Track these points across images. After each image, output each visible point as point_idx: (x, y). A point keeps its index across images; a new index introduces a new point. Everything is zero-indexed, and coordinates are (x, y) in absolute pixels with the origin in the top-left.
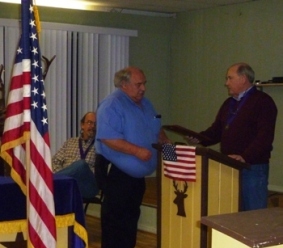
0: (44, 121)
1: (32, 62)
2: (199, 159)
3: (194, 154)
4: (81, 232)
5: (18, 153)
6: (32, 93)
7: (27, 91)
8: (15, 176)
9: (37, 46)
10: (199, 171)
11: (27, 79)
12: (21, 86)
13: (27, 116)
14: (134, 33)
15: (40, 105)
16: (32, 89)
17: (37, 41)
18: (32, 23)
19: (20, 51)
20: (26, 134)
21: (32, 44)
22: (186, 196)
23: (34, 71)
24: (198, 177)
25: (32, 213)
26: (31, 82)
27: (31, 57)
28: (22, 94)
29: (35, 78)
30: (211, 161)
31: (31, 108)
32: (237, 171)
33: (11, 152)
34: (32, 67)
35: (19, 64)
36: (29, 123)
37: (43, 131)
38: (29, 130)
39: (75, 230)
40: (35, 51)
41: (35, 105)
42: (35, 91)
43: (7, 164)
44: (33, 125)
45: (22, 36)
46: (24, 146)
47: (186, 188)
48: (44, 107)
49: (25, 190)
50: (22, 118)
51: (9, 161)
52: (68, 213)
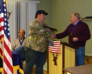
0: (9, 34)
1: (4, 14)
6: (4, 25)
7: (2, 24)
9: (6, 8)
11: (3, 20)
12: (0, 22)
13: (3, 32)
15: (7, 28)
16: (4, 23)
18: (4, 1)
19: (0, 10)
21: (4, 8)
23: (5, 17)
30: (65, 46)
31: (4, 30)
32: (75, 50)
36: (3, 35)
37: (8, 37)
39: (20, 71)
40: (5, 10)
41: (5, 28)
42: (5, 24)
44: (5, 36)
45: (1, 5)
46: (2, 42)
48: (9, 29)
50: (1, 33)
52: (17, 65)
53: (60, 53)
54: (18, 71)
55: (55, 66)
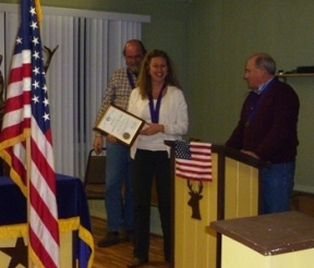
0: (46, 117)
1: (33, 53)
2: (215, 157)
3: (209, 151)
4: (86, 236)
5: (17, 153)
6: (33, 87)
7: (27, 84)
8: (15, 176)
9: (38, 36)
10: (215, 170)
11: (27, 71)
12: (21, 79)
13: (27, 111)
14: (147, 19)
15: (42, 99)
16: (33, 82)
17: (38, 30)
18: (33, 11)
19: (19, 41)
20: (26, 131)
21: (32, 33)
22: (201, 197)
23: (35, 62)
24: (214, 176)
25: (33, 216)
26: (31, 75)
27: (32, 47)
28: (22, 87)
29: (36, 71)
30: (227, 159)
31: (31, 103)
32: (257, 170)
33: (10, 150)
34: (33, 58)
35: (18, 55)
36: (29, 120)
37: (45, 128)
38: (29, 126)
39: (80, 235)
40: (35, 41)
41: (36, 99)
42: (36, 85)
43: (7, 164)
44: (34, 121)
45: (22, 25)
46: (24, 144)
47: (201, 188)
48: (46, 102)
49: (26, 191)
50: (22, 114)
51: (8, 160)
52: (72, 215)
53: (210, 180)
54: (75, 233)
55: (196, 221)
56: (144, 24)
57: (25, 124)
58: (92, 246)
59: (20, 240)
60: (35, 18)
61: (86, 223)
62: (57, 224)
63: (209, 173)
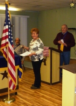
0: (12, 41)
1: (9, 26)
2: (50, 50)
3: (48, 49)
4: (21, 70)
5: (5, 50)
6: (9, 34)
7: (7, 33)
8: (4, 56)
9: (10, 22)
11: (7, 30)
12: (6, 32)
13: (7, 40)
14: (29, 17)
16: (9, 33)
17: (10, 20)
18: (9, 16)
19: (5, 23)
20: (7, 45)
21: (8, 21)
22: (46, 60)
24: (49, 55)
25: (9, 65)
26: (8, 31)
27: (8, 25)
28: (6, 34)
29: (10, 30)
30: (53, 51)
31: (8, 38)
32: (59, 53)
33: (3, 50)
34: (9, 27)
35: (5, 26)
36: (8, 42)
37: (12, 44)
38: (8, 44)
39: (19, 70)
40: (9, 23)
41: (9, 37)
42: (10, 34)
45: (6, 19)
46: (6, 48)
47: (46, 58)
48: (12, 38)
49: (7, 60)
50: (6, 41)
51: (3, 52)
52: (17, 65)
53: (49, 56)
54: (18, 69)
55: (45, 66)
56: (28, 18)
57: (7, 43)
58: (22, 72)
59: (5, 71)
60: (9, 18)
61: (21, 67)
62: (15, 67)
63: (48, 54)
